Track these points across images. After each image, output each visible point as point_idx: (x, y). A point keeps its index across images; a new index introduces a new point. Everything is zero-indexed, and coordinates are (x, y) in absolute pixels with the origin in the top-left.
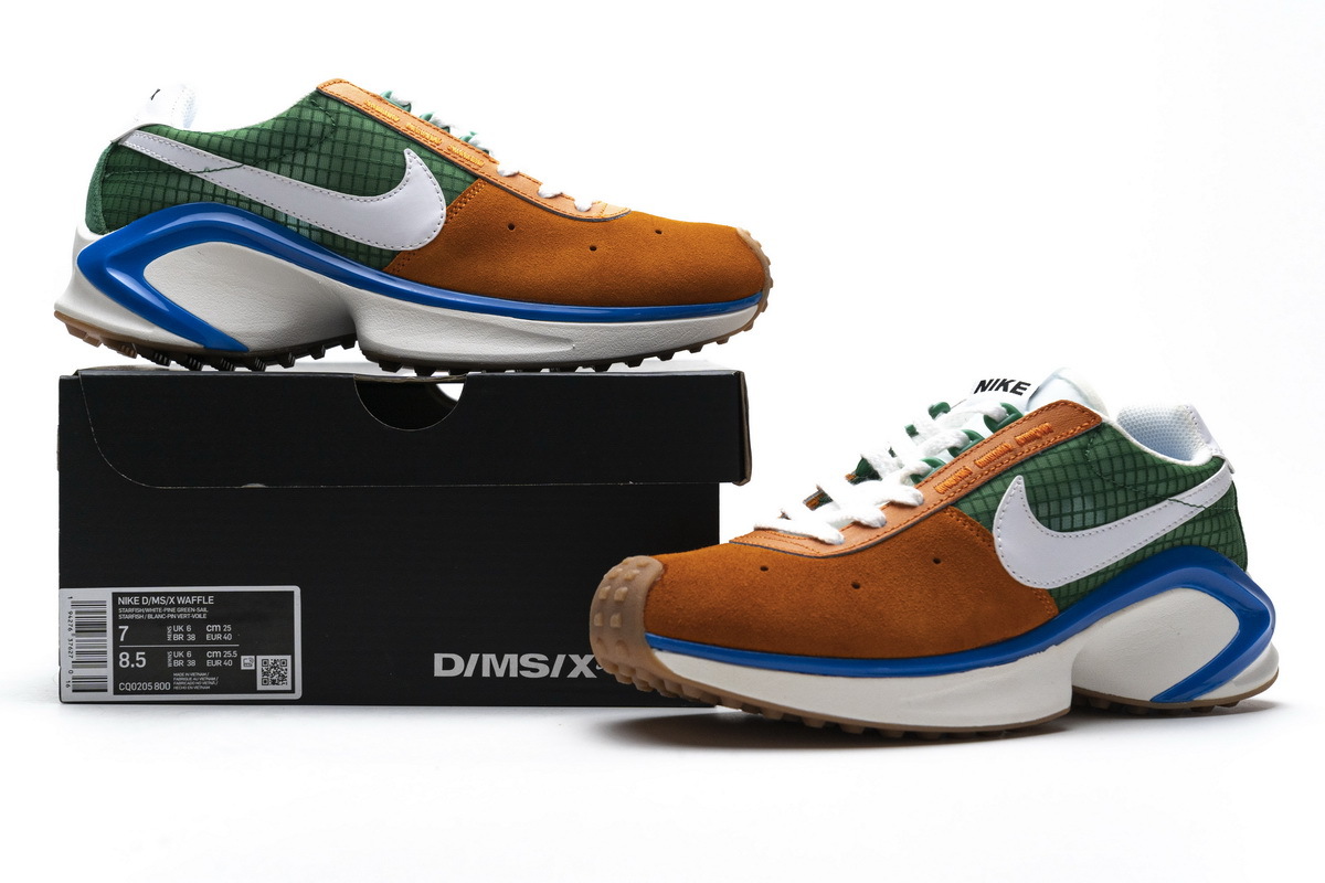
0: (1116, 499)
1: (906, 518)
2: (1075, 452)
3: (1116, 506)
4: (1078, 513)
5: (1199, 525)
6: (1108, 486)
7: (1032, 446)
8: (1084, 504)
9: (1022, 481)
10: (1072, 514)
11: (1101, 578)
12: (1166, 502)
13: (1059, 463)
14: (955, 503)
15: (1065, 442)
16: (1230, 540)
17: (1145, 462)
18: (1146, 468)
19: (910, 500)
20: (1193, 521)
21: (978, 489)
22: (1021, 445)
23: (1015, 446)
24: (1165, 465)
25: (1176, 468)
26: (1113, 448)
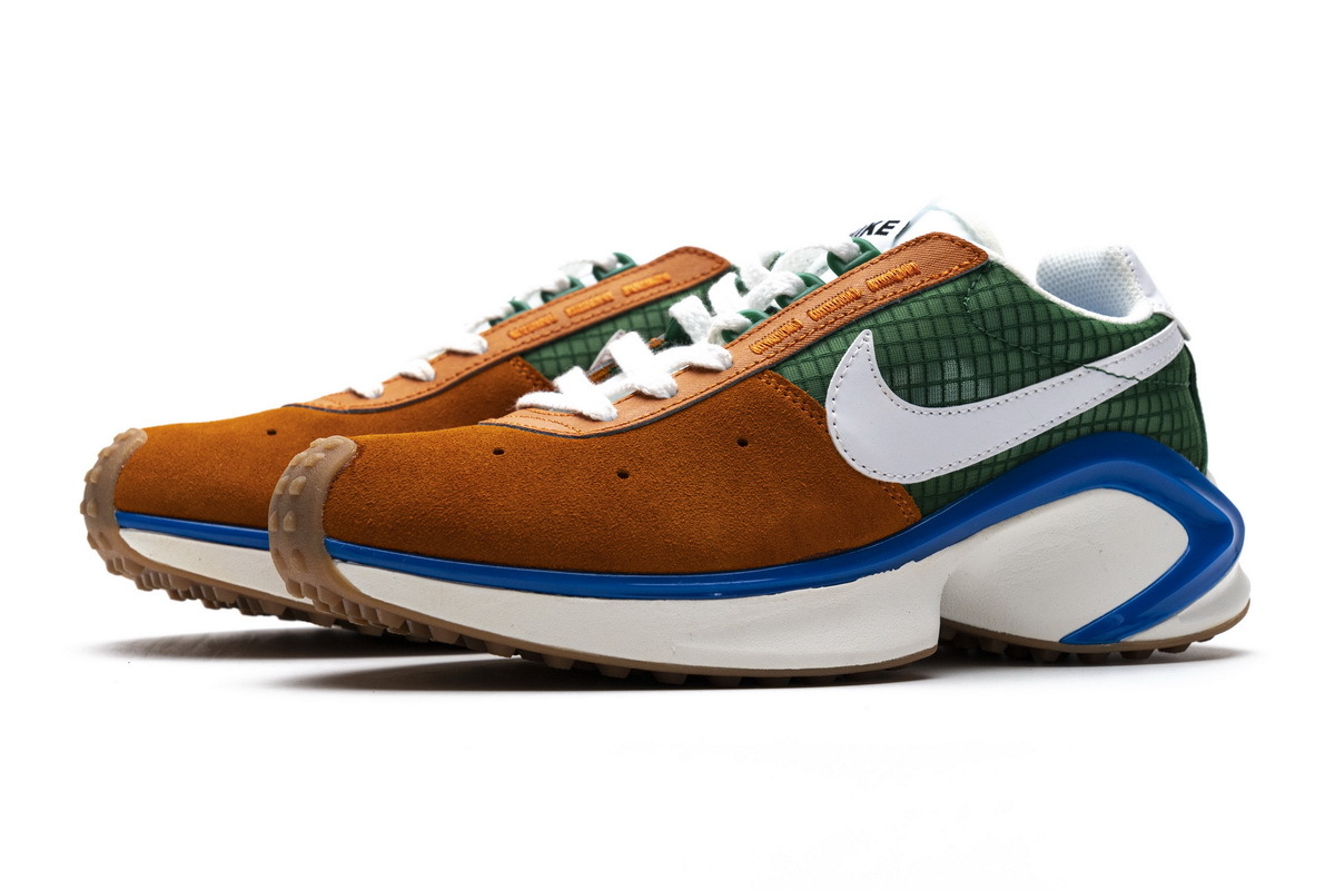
0: (1007, 362)
1: (705, 385)
2: (949, 300)
3: (1007, 374)
4: (950, 381)
5: (1130, 405)
6: (995, 346)
7: (888, 291)
8: (959, 369)
9: (870, 337)
10: (943, 383)
11: (986, 472)
12: (1081, 370)
13: (925, 313)
14: (775, 367)
15: (935, 287)
16: (1177, 425)
17: (1049, 315)
18: (1051, 323)
19: (714, 363)
20: (1122, 397)
21: (809, 348)
22: (874, 291)
23: (866, 292)
24: (1079, 319)
25: (1097, 326)
26: (1003, 294)
